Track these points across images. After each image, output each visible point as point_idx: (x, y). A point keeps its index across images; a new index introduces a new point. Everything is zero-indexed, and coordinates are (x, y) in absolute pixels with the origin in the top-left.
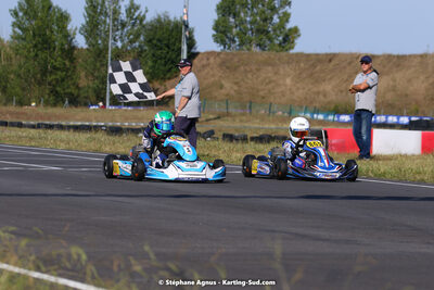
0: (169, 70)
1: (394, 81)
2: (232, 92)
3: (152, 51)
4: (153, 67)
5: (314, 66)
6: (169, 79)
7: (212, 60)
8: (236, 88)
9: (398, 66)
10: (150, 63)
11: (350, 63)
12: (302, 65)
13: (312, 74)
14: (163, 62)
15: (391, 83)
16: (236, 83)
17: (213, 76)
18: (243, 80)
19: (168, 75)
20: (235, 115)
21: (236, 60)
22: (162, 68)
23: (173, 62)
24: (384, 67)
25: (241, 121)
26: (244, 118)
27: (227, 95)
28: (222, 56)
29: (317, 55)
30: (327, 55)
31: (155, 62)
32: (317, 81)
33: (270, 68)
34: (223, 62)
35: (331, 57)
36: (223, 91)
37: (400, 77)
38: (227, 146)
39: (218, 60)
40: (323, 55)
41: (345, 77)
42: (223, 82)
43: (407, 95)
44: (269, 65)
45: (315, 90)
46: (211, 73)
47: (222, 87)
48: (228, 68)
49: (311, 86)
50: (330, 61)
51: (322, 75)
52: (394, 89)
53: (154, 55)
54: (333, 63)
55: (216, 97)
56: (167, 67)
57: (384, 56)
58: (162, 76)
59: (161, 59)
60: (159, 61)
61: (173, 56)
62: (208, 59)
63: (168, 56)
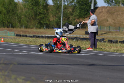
2: (112, 23)
3: (79, 6)
6: (86, 17)
7: (104, 10)
8: (113, 21)
10: (79, 11)
14: (84, 11)
16: (113, 19)
17: (104, 16)
18: (116, 18)
19: (86, 16)
20: (113, 32)
21: (113, 10)
22: (83, 13)
25: (115, 35)
26: (117, 33)
27: (110, 24)
28: (108, 8)
31: (81, 11)
34: (108, 11)
36: (108, 22)
38: (109, 45)
39: (106, 10)
42: (108, 19)
46: (103, 15)
47: (107, 21)
48: (110, 13)
53: (80, 8)
55: (105, 25)
56: (86, 13)
58: (83, 16)
59: (83, 9)
60: (82, 10)
61: (88, 8)
62: (102, 9)
63: (86, 8)
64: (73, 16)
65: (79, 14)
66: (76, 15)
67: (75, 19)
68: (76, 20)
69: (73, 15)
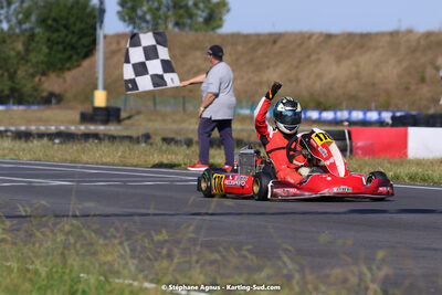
0: (70, 58)
1: (357, 66)
3: (47, 34)
4: (49, 54)
5: (254, 49)
6: (69, 69)
9: (362, 46)
10: (45, 50)
11: (300, 45)
12: (240, 48)
13: (251, 61)
14: (60, 47)
15: (354, 69)
19: (68, 65)
20: (166, 115)
22: (59, 55)
23: (73, 48)
24: (344, 48)
26: (177, 117)
29: (258, 35)
30: (270, 35)
31: (50, 48)
32: (259, 68)
33: (198, 54)
35: (275, 38)
37: (365, 61)
40: (264, 35)
41: (295, 63)
43: (374, 84)
44: (197, 49)
45: (257, 79)
49: (251, 75)
50: (275, 42)
51: (265, 60)
52: (358, 76)
53: (49, 40)
54: (279, 44)
56: (67, 54)
57: (343, 34)
58: (59, 66)
59: (58, 43)
60: (55, 47)
61: (74, 40)
62: (118, 43)
63: (67, 40)
64: (29, 64)
65: (46, 59)
66: (37, 63)
67: (33, 76)
68: (37, 79)
69: (27, 61)
